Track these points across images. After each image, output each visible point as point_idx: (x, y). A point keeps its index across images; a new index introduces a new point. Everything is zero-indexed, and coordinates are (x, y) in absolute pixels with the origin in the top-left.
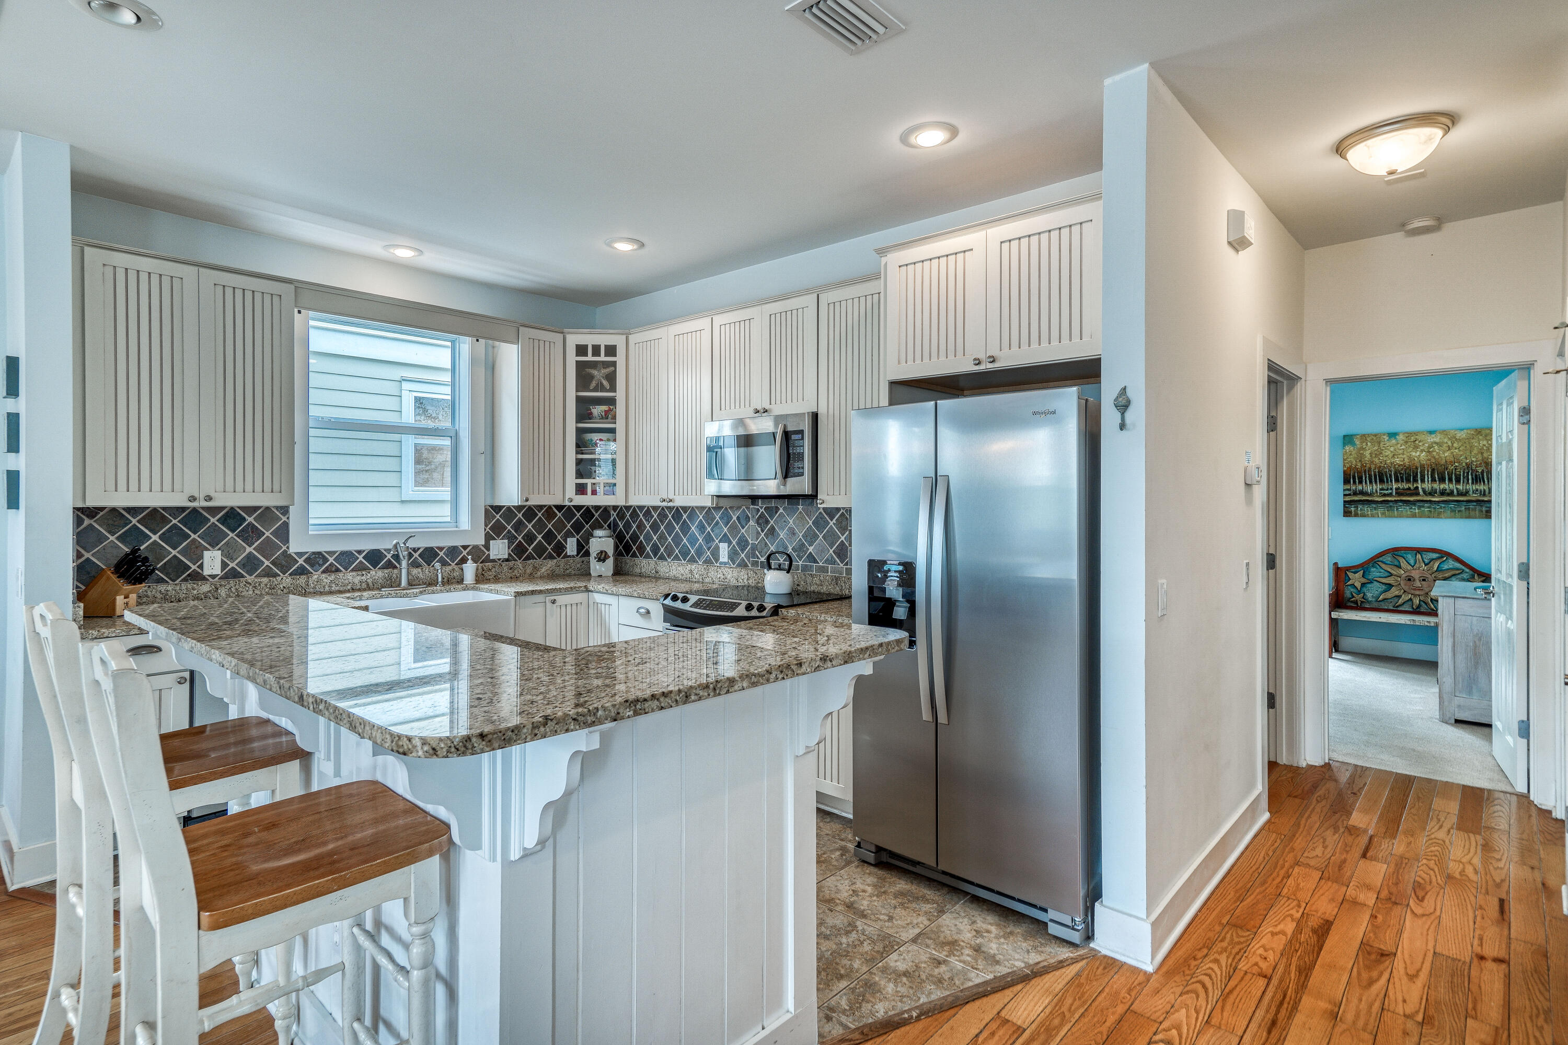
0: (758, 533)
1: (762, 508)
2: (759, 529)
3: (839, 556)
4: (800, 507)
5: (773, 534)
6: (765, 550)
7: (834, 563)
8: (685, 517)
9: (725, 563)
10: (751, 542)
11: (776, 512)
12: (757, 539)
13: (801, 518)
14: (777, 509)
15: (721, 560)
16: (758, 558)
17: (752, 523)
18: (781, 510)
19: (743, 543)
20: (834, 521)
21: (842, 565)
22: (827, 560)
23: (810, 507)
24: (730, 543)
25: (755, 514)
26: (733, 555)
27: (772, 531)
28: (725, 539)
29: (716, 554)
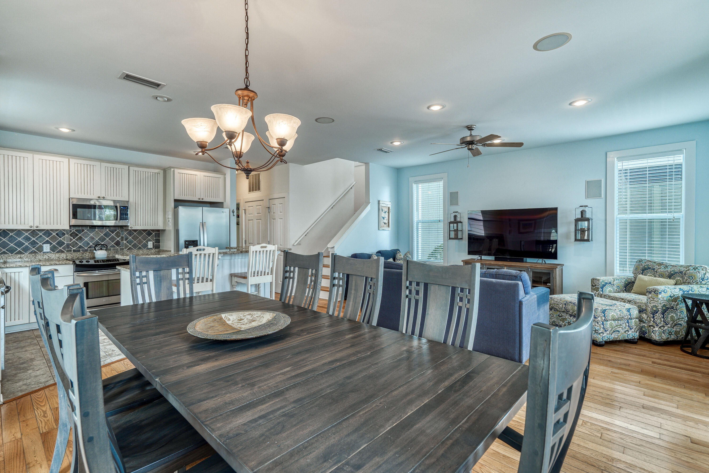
0: (71, 240)
1: (73, 230)
2: (72, 238)
3: (116, 245)
4: (97, 230)
5: (81, 239)
6: (76, 245)
7: (115, 247)
8: (11, 234)
9: (48, 252)
10: (66, 243)
11: (83, 231)
12: (71, 241)
13: (97, 233)
14: (83, 230)
15: (44, 251)
16: (71, 248)
17: (66, 235)
18: (86, 231)
19: (60, 244)
20: (114, 234)
21: (117, 247)
22: (111, 246)
23: (102, 230)
24: (51, 244)
25: (69, 232)
26: (53, 249)
27: (80, 238)
28: (47, 242)
29: (40, 249)
